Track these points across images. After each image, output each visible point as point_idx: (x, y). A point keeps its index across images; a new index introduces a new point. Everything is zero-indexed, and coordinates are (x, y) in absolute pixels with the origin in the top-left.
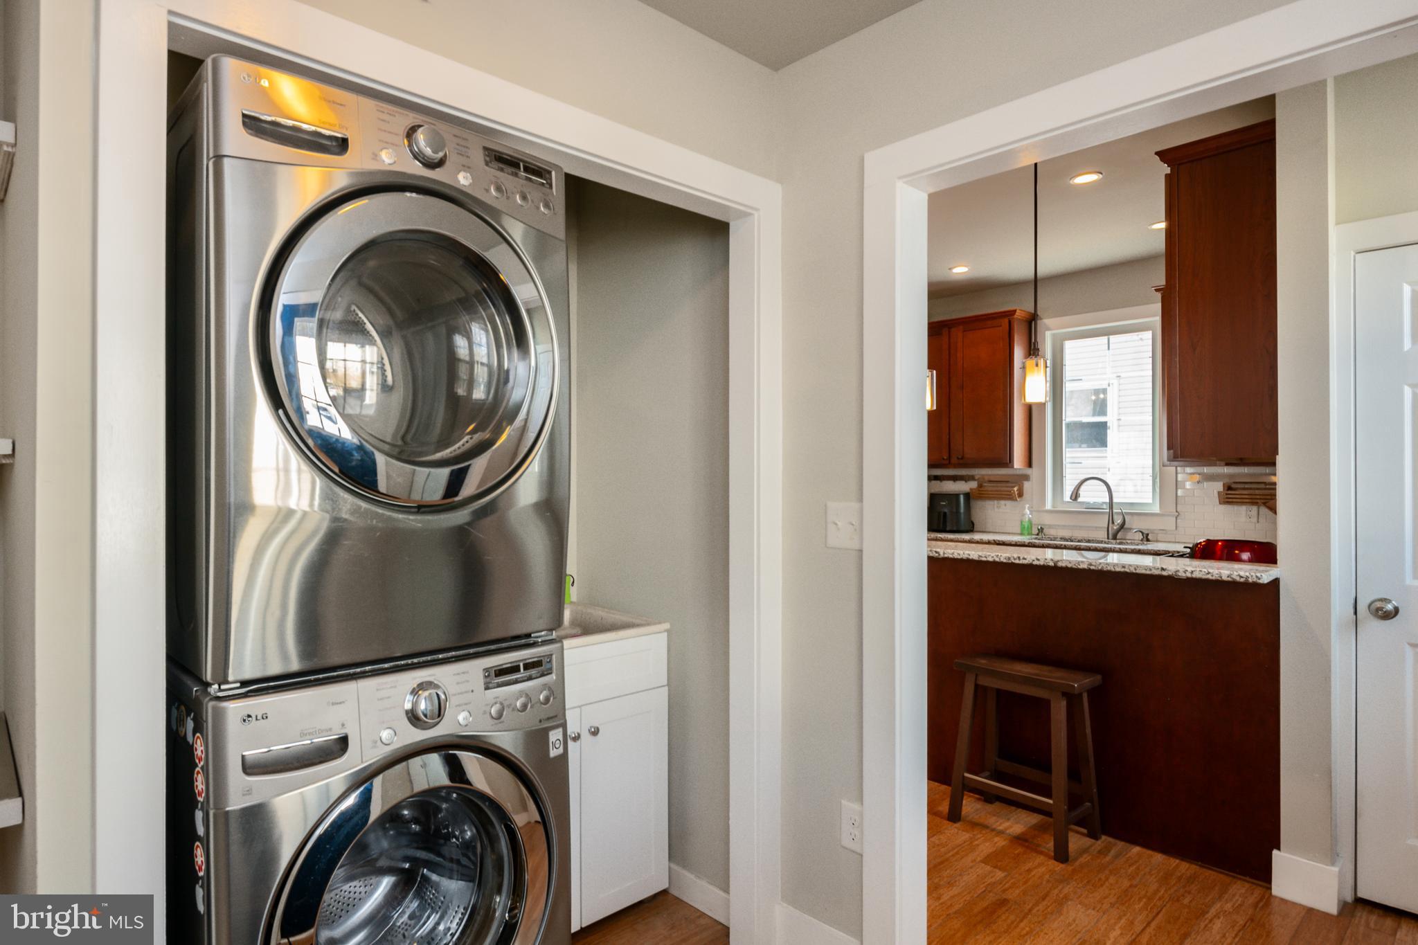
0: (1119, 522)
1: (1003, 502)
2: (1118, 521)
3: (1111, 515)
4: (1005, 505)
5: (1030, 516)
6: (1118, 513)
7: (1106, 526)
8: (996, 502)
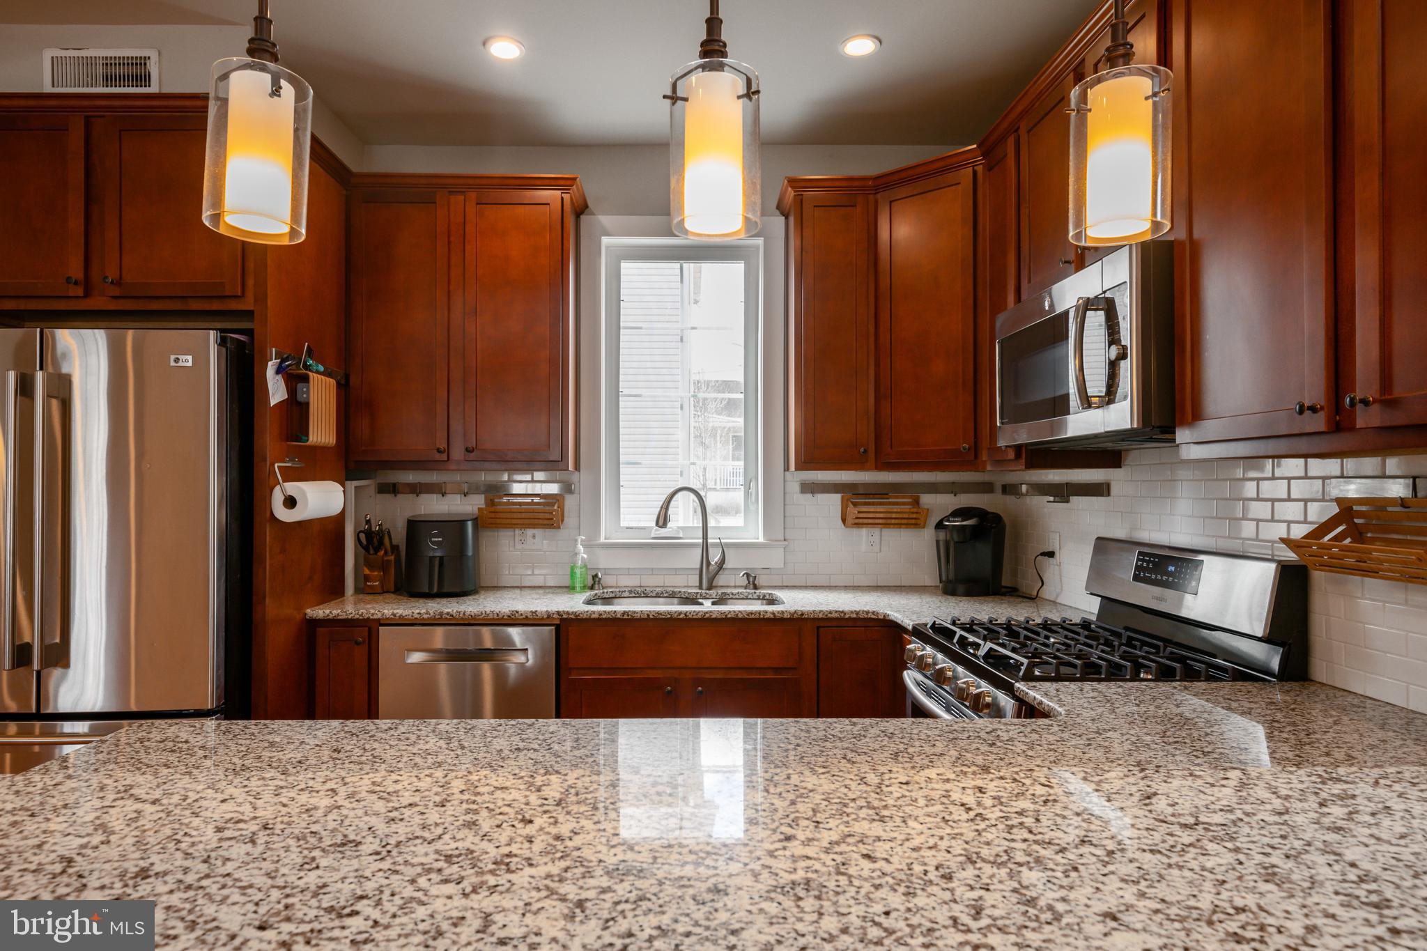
0: (716, 560)
1: (530, 532)
2: (715, 558)
3: (705, 547)
4: (534, 537)
5: (585, 556)
6: (715, 545)
7: (698, 566)
8: (517, 532)
